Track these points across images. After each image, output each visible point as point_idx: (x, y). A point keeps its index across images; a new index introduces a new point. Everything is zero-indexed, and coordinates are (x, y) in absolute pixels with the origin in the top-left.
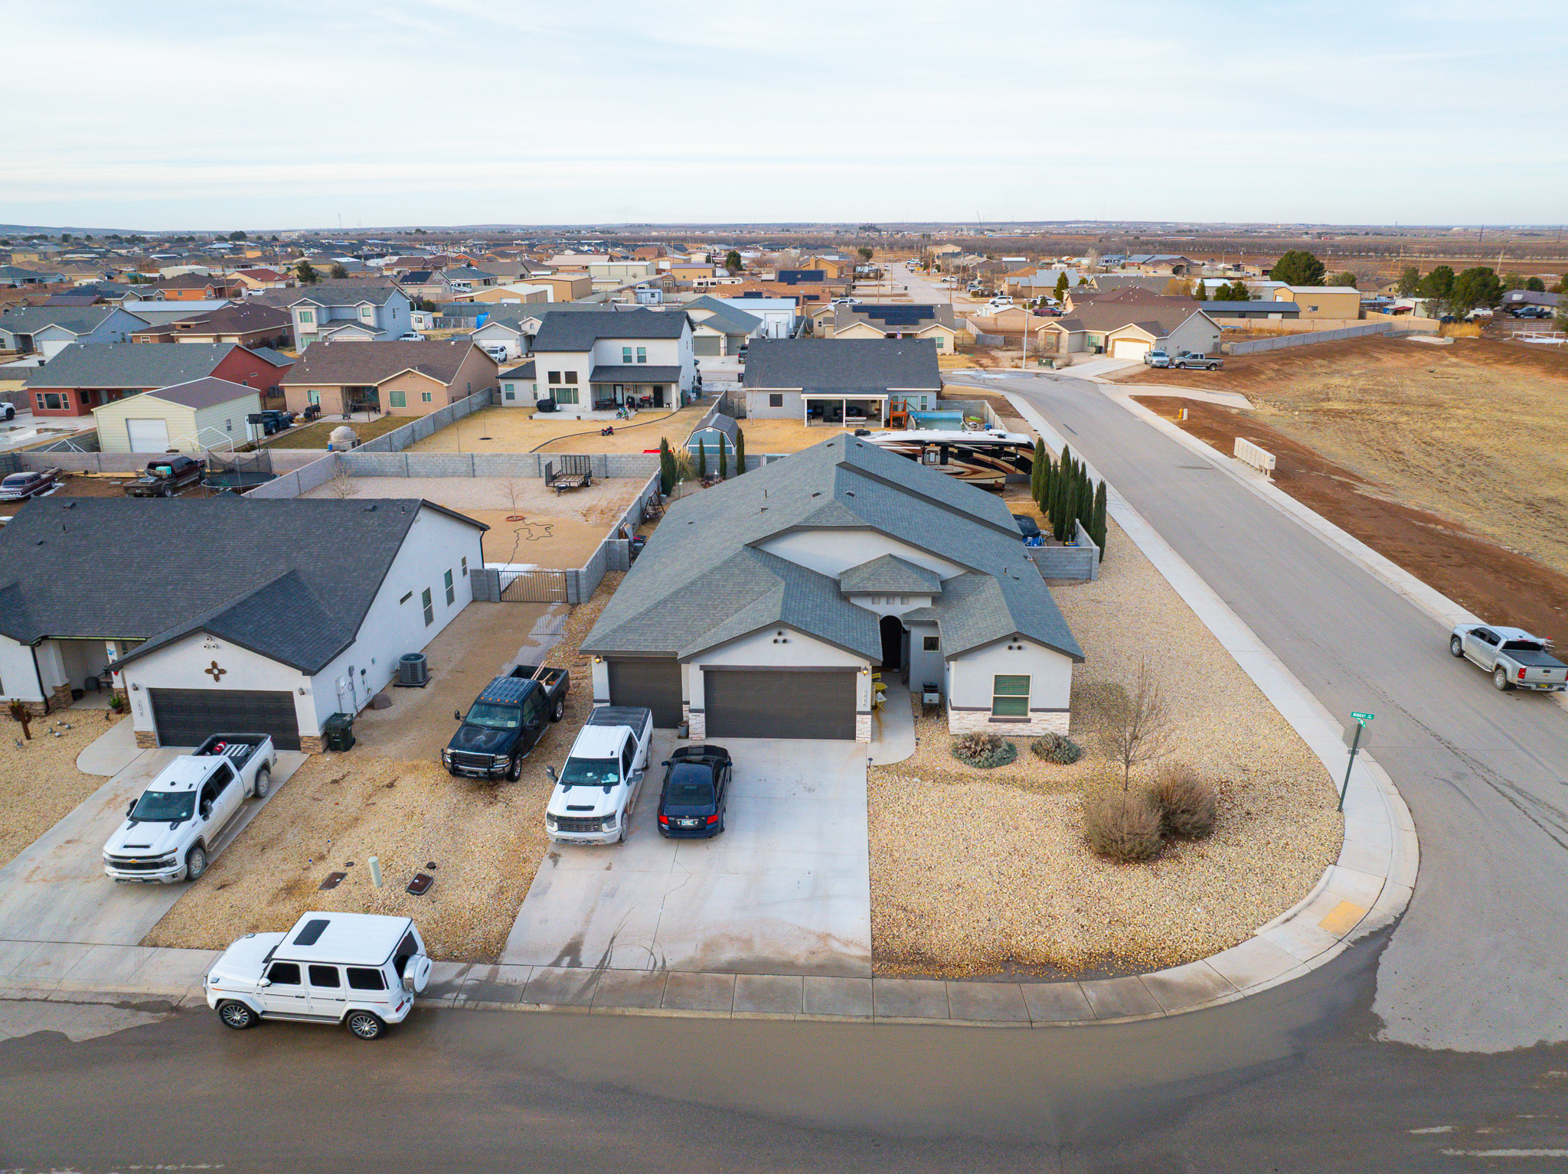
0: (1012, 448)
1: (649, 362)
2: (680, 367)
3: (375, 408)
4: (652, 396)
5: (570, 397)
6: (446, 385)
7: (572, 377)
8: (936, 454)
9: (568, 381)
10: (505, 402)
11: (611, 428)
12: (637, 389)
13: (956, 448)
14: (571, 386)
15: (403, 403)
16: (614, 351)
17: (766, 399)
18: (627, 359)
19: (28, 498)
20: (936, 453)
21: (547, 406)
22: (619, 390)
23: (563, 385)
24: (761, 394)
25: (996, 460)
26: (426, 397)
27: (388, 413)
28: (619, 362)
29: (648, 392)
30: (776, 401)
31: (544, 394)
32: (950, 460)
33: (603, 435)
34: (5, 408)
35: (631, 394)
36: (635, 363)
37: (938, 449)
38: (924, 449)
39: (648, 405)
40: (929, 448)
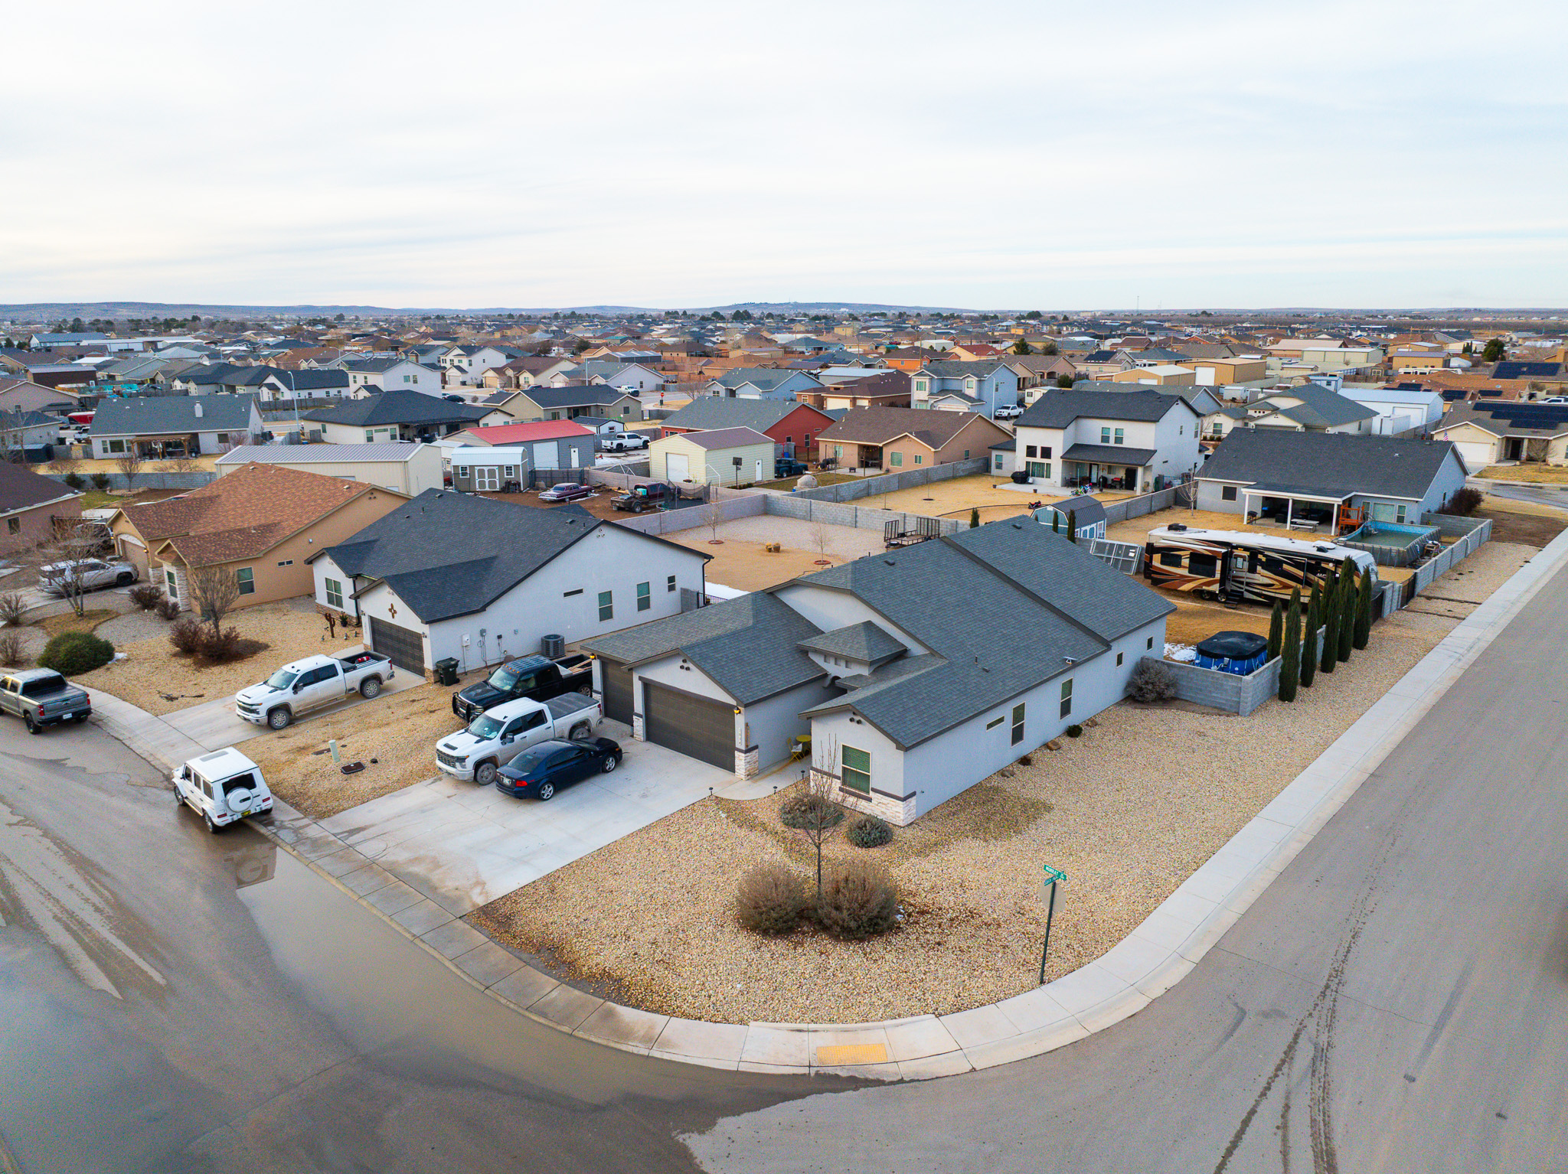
0: (1331, 565)
1: (1126, 444)
2: (1155, 451)
3: (880, 466)
4: (1124, 478)
5: (1043, 471)
6: (933, 450)
7: (1047, 452)
8: (1244, 560)
9: (1043, 456)
10: (994, 471)
11: (1039, 502)
12: (1110, 469)
13: (1264, 556)
14: (1045, 461)
15: (899, 463)
16: (1093, 431)
17: (1219, 490)
18: (1105, 439)
19: (564, 500)
20: (1244, 558)
21: (1021, 478)
22: (1094, 469)
23: (1038, 459)
24: (1215, 485)
25: (1312, 577)
26: (917, 459)
27: (888, 471)
28: (1097, 441)
29: (1121, 474)
30: (1229, 493)
31: (1021, 467)
32: (1259, 568)
33: (1030, 508)
34: (643, 440)
35: (1105, 474)
36: (1112, 443)
37: (1246, 554)
38: (1232, 552)
39: (1118, 487)
40: (1236, 552)
